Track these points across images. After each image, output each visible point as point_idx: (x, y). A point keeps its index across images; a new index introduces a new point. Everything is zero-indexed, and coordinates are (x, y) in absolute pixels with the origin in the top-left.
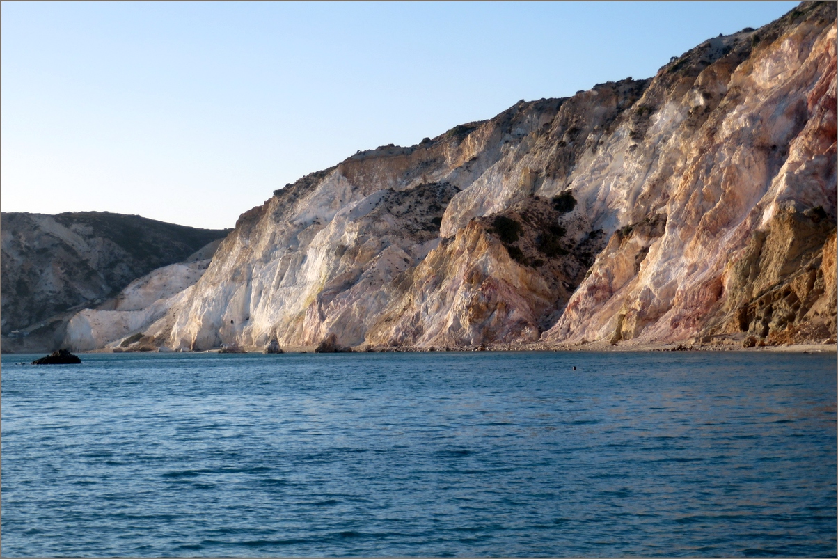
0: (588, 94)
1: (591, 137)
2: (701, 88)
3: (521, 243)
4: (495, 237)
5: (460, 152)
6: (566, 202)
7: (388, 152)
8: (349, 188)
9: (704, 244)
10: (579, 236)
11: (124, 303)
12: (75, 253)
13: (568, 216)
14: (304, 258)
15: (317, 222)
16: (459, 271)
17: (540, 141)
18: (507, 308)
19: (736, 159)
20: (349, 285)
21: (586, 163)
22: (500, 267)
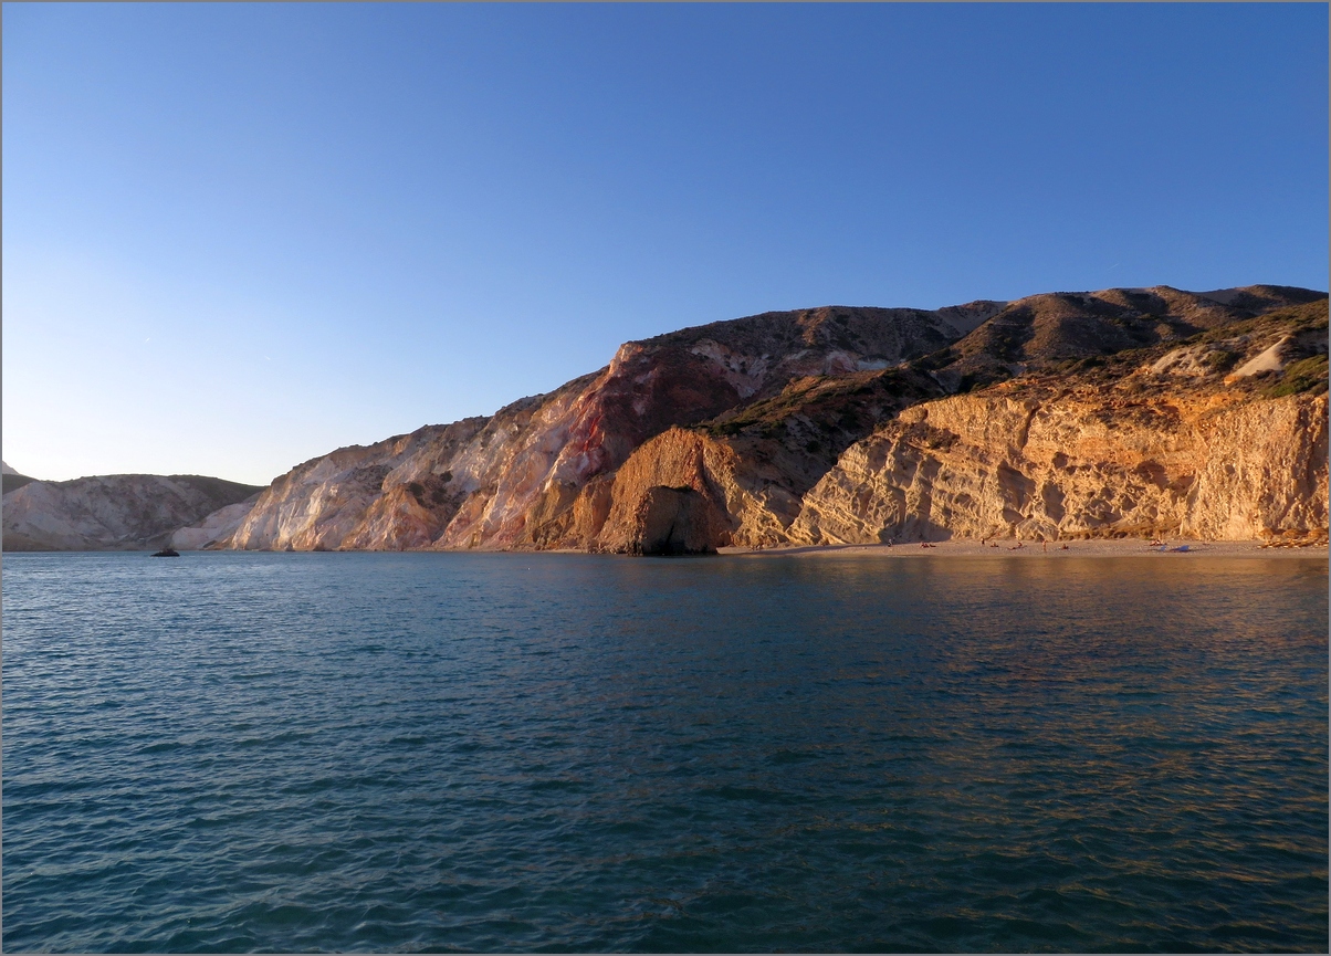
0: (460, 423)
1: (461, 444)
2: (516, 422)
3: (424, 497)
4: (411, 493)
5: (394, 450)
6: (447, 476)
7: (355, 448)
8: (334, 466)
9: (516, 499)
10: (454, 494)
11: (206, 525)
12: (178, 497)
13: (448, 484)
14: (308, 502)
15: (316, 484)
16: (391, 511)
17: (435, 446)
18: (416, 530)
19: (532, 458)
20: (332, 516)
21: (458, 457)
22: (413, 509)
